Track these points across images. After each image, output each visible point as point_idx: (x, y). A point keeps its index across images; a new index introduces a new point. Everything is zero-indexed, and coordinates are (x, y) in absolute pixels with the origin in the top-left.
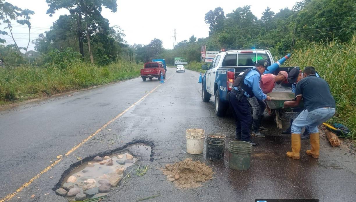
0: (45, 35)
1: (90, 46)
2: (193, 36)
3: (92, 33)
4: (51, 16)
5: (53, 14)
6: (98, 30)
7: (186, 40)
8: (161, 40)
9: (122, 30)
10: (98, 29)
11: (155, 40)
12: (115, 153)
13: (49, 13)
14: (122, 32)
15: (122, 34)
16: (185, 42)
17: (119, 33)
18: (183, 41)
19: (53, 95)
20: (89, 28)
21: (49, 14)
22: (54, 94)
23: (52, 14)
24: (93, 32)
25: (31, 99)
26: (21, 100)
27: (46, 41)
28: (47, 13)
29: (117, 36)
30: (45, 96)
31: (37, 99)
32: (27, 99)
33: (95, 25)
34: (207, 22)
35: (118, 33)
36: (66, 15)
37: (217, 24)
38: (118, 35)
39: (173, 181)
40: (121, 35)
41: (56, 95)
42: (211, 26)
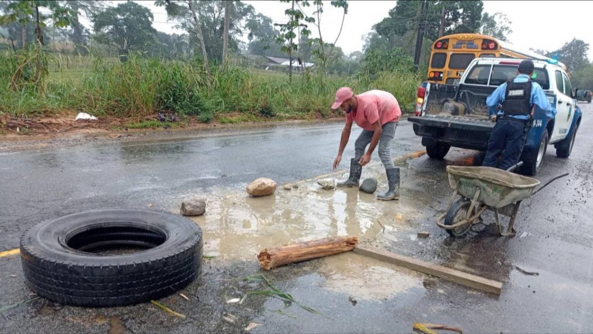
3: (449, 25)
6: (460, 20)
9: (508, 21)
10: (461, 18)
11: (573, 42)
14: (507, 25)
15: (507, 29)
19: (330, 119)
20: (446, 17)
22: (333, 117)
24: (452, 24)
25: (296, 119)
26: (281, 118)
30: (317, 118)
31: (304, 121)
32: (289, 118)
33: (458, 11)
35: (501, 26)
38: (500, 31)
40: (504, 30)
41: (335, 119)
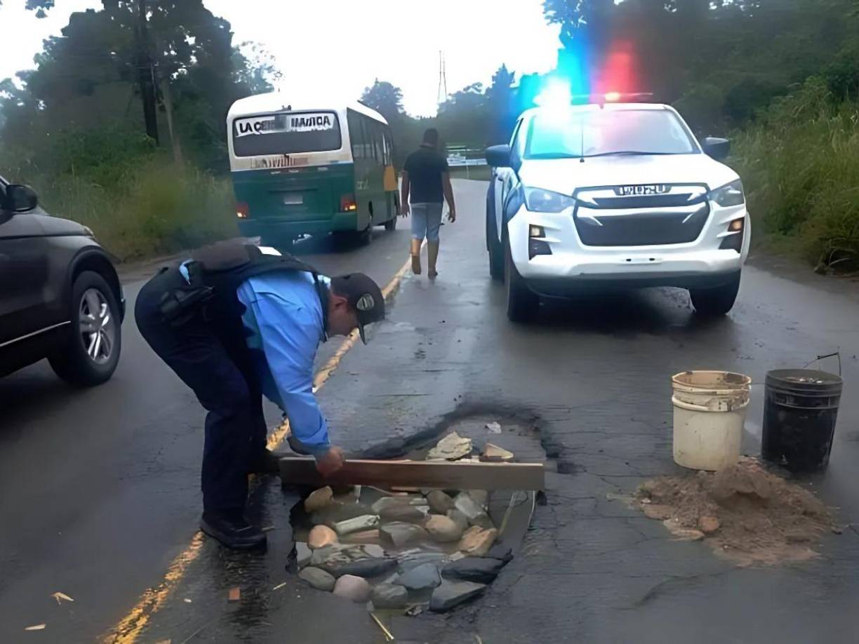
0: (20, 85)
1: (172, 112)
2: (504, 69)
3: (175, 68)
4: (41, 15)
5: (48, 9)
6: (194, 59)
7: (480, 85)
8: (395, 85)
9: (269, 56)
10: (195, 55)
11: (375, 86)
12: (417, 449)
13: (35, 8)
14: (270, 63)
15: (270, 69)
16: (476, 89)
17: (261, 67)
18: (468, 88)
20: (165, 54)
21: (36, 11)
23: (45, 9)
24: (181, 67)
27: (21, 104)
28: (29, 7)
29: (253, 75)
33: (185, 41)
34: (553, 19)
35: (257, 66)
36: (90, 12)
37: (585, 22)
38: (258, 72)
39: (701, 539)
40: (266, 72)
42: (564, 29)
